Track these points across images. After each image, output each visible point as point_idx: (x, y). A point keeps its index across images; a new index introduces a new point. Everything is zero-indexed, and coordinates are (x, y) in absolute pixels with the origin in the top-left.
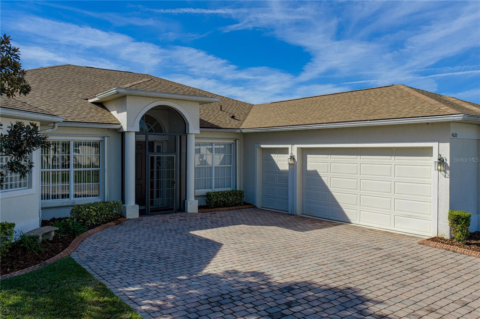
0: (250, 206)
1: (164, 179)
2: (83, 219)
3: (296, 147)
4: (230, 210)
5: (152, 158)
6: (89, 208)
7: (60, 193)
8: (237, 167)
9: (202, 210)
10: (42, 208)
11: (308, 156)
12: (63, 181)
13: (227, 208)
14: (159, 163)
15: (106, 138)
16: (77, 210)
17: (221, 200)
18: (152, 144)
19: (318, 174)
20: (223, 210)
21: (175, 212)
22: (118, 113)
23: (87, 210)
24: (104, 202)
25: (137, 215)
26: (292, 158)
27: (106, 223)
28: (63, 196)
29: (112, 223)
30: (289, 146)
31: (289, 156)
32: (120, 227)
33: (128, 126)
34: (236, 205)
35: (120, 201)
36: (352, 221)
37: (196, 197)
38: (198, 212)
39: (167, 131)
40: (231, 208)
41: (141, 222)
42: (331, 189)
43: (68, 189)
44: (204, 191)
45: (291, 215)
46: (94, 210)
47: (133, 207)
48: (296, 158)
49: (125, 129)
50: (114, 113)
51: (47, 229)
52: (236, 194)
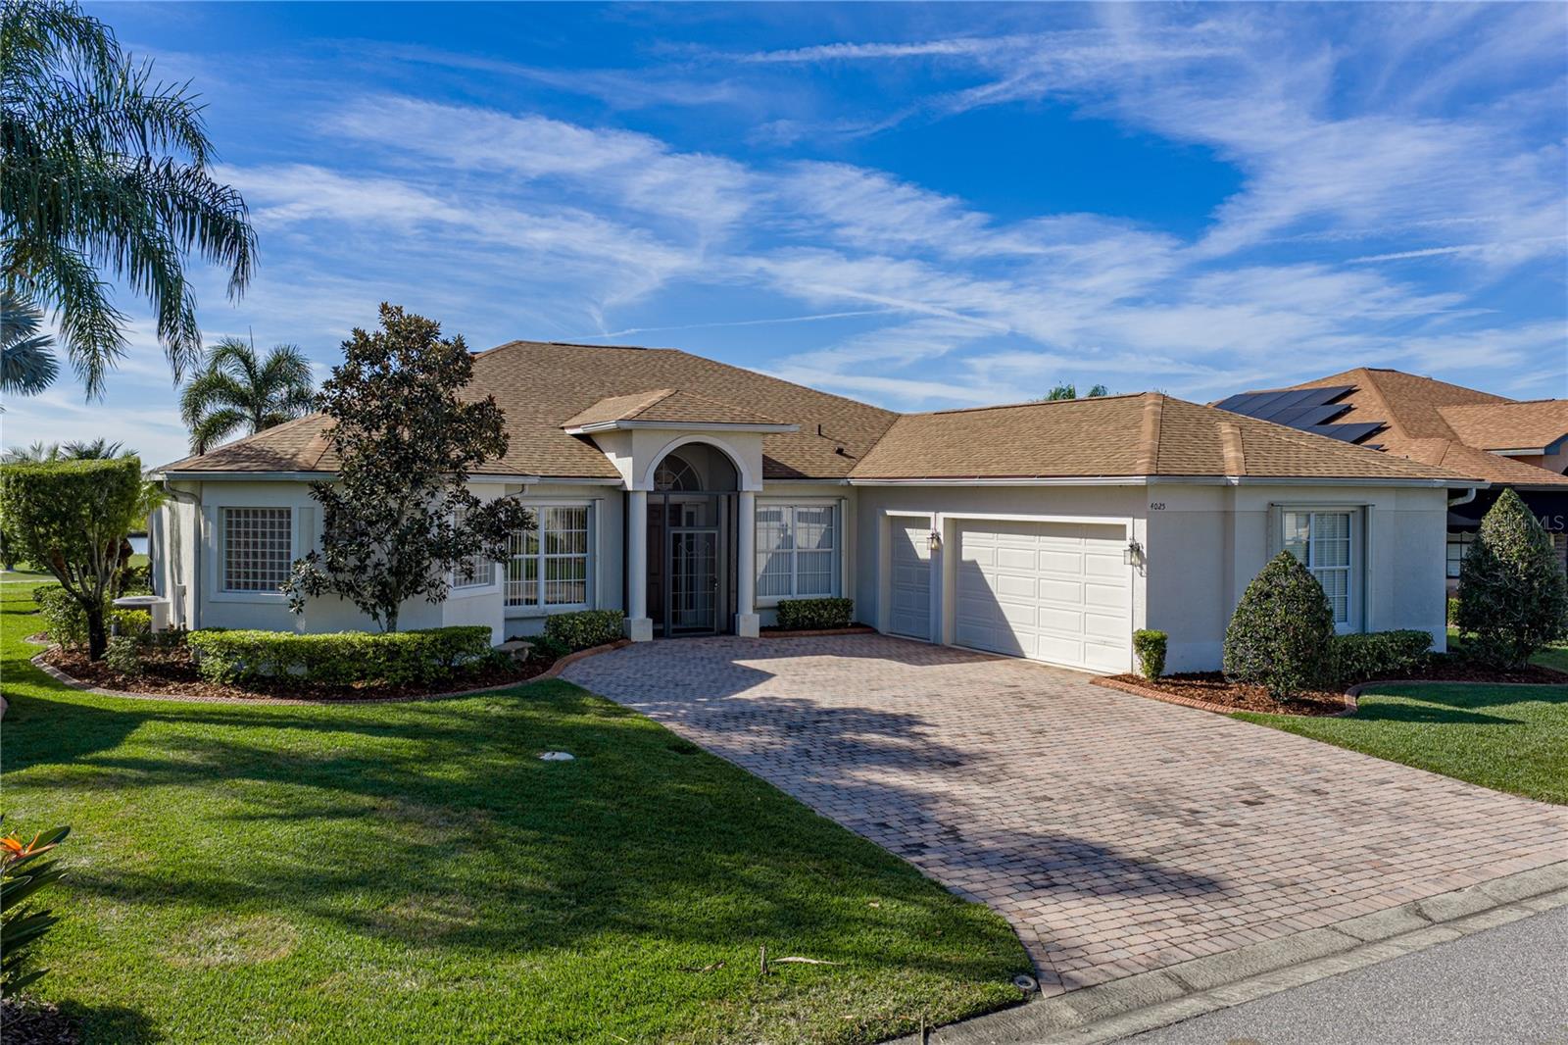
0: (866, 628)
1: (700, 575)
2: (565, 636)
3: (942, 515)
4: (822, 635)
5: (677, 538)
6: (573, 619)
7: (524, 597)
8: (843, 553)
9: (767, 633)
10: (506, 620)
11: (964, 534)
12: (527, 576)
13: (817, 632)
14: (690, 547)
15: (598, 502)
16: (555, 623)
17: (806, 617)
18: (677, 509)
19: (979, 569)
20: (808, 636)
21: (717, 635)
22: (617, 457)
23: (571, 621)
24: (594, 611)
25: (649, 637)
26: (935, 537)
27: (598, 645)
28: (529, 602)
29: (608, 646)
30: (931, 514)
31: (928, 533)
32: (622, 653)
33: (634, 481)
34: (837, 626)
35: (620, 610)
36: (1027, 655)
37: (756, 609)
38: (760, 636)
39: (705, 488)
40: (824, 632)
41: (656, 648)
42: (998, 597)
43: (536, 589)
44: (773, 599)
45: (934, 645)
46: (581, 622)
47: (642, 622)
48: (942, 537)
49: (630, 487)
50: (611, 456)
51: (519, 645)
52: (836, 606)
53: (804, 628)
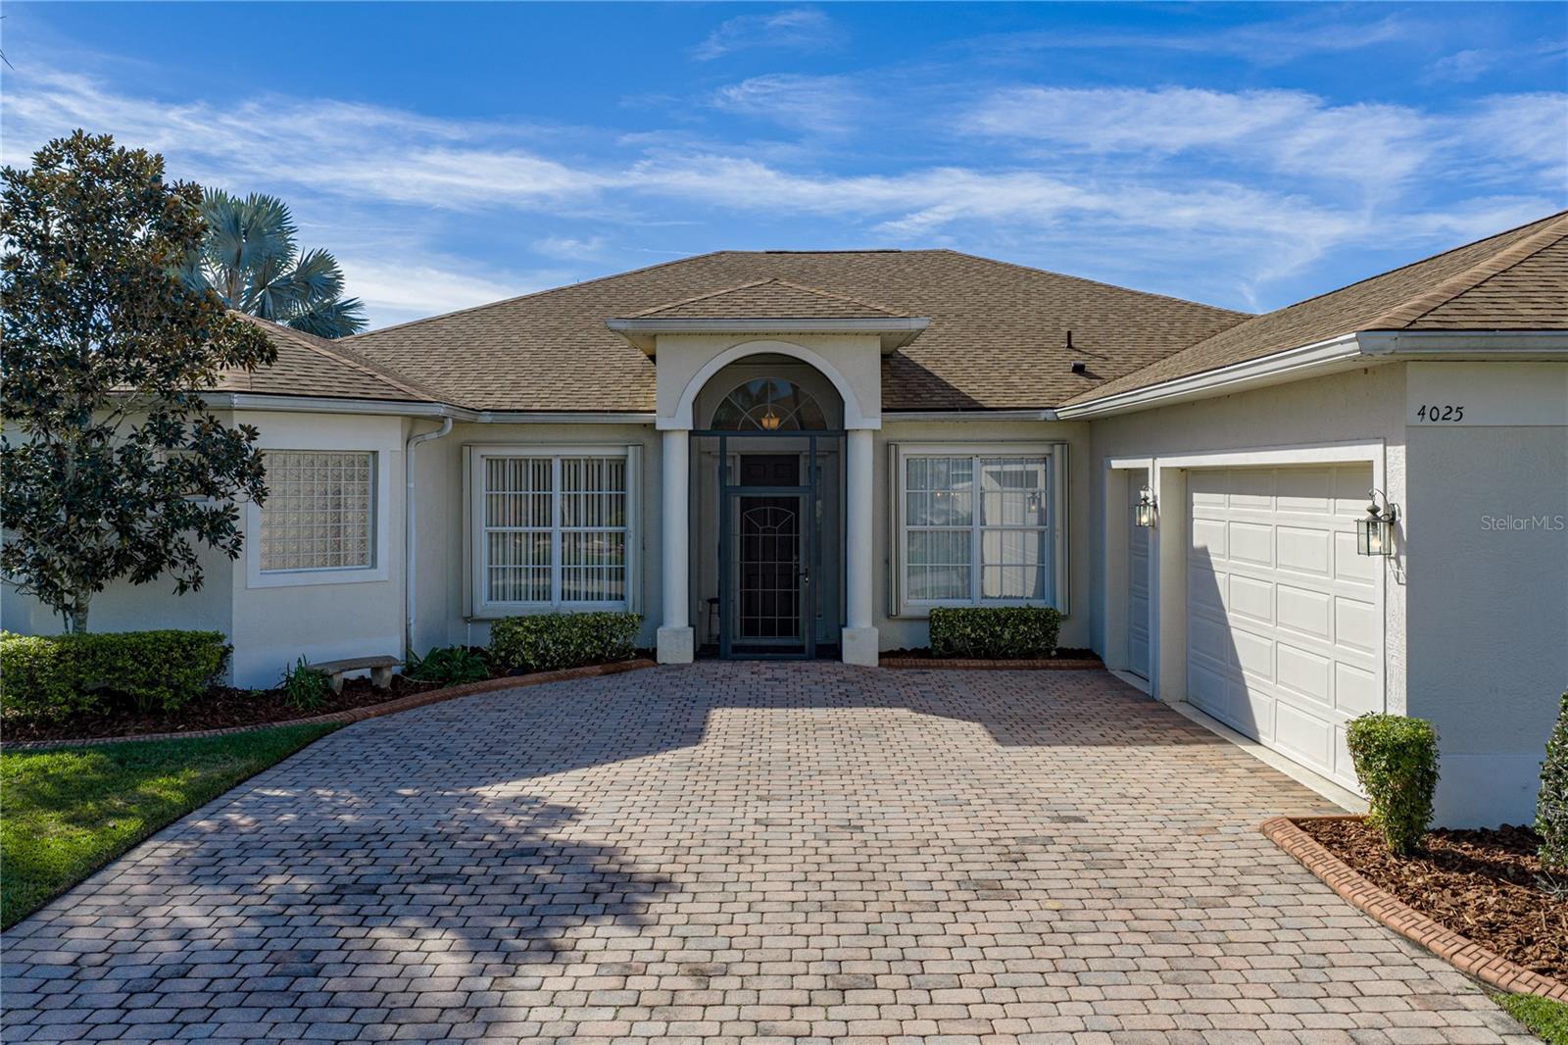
3: (1159, 464)
7: (532, 587)
8: (1058, 533)
11: (1195, 495)
12: (536, 556)
15: (631, 449)
17: (967, 636)
19: (1210, 562)
20: (967, 668)
21: (809, 659)
28: (538, 596)
29: (597, 669)
30: (1149, 463)
33: (660, 415)
34: (1030, 655)
36: (1262, 738)
38: (880, 665)
40: (999, 663)
41: (693, 674)
42: (1231, 616)
43: (550, 577)
47: (677, 632)
48: (1159, 504)
52: (1029, 621)
53: (961, 655)
